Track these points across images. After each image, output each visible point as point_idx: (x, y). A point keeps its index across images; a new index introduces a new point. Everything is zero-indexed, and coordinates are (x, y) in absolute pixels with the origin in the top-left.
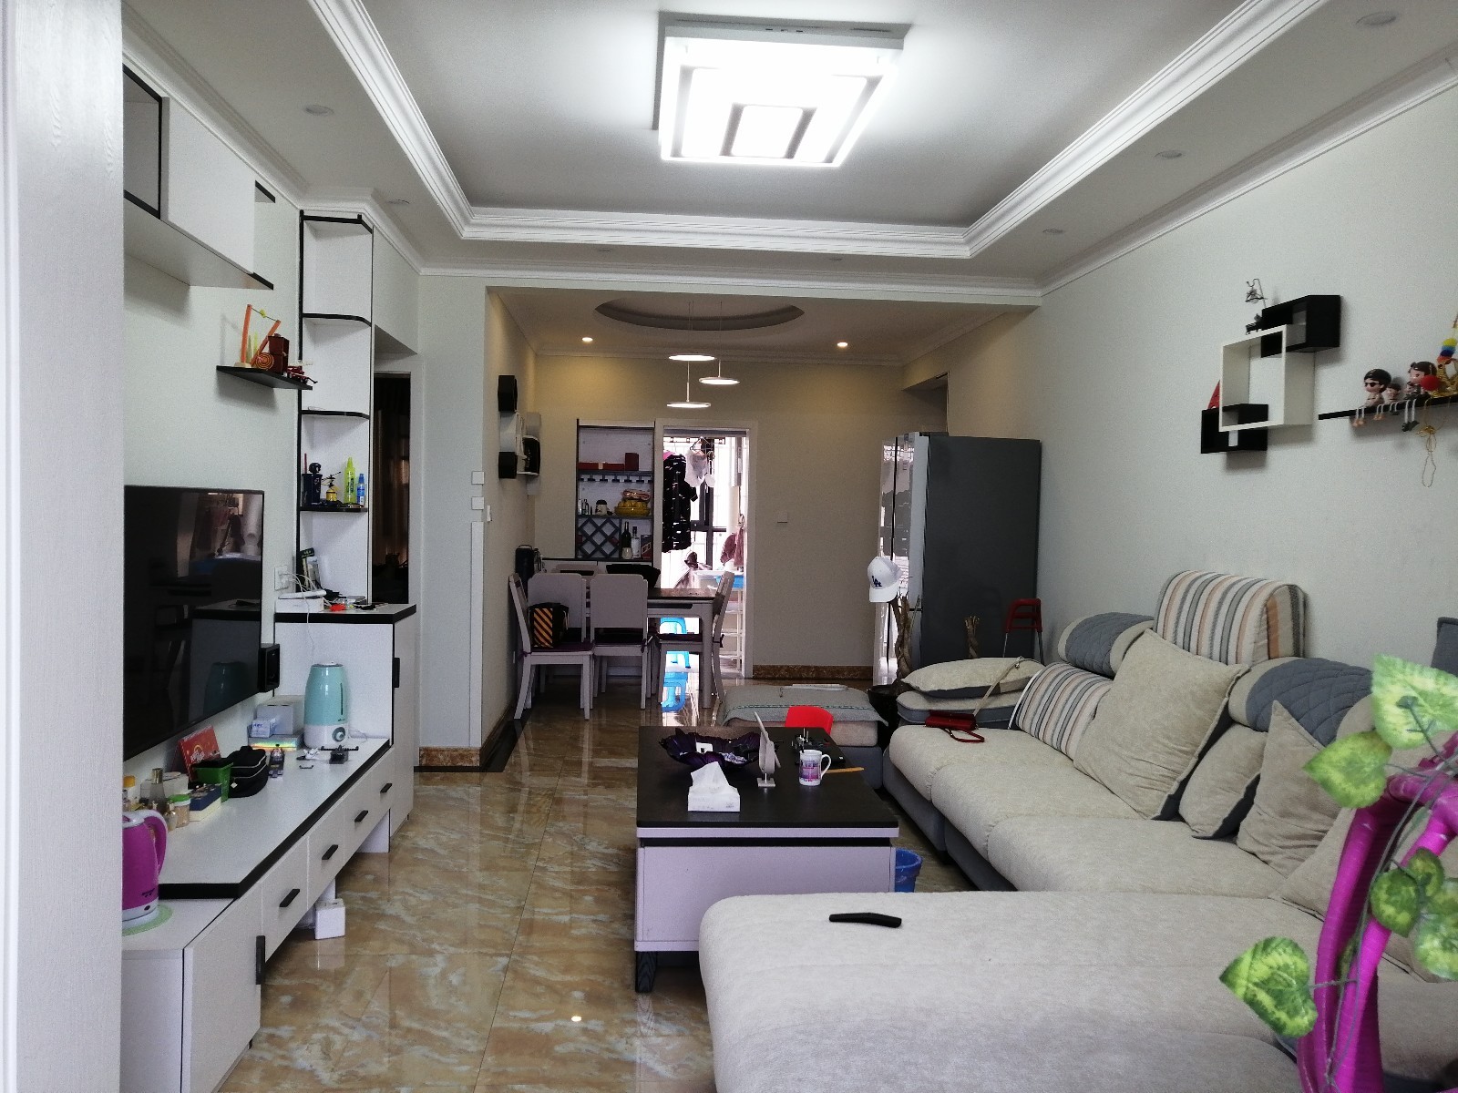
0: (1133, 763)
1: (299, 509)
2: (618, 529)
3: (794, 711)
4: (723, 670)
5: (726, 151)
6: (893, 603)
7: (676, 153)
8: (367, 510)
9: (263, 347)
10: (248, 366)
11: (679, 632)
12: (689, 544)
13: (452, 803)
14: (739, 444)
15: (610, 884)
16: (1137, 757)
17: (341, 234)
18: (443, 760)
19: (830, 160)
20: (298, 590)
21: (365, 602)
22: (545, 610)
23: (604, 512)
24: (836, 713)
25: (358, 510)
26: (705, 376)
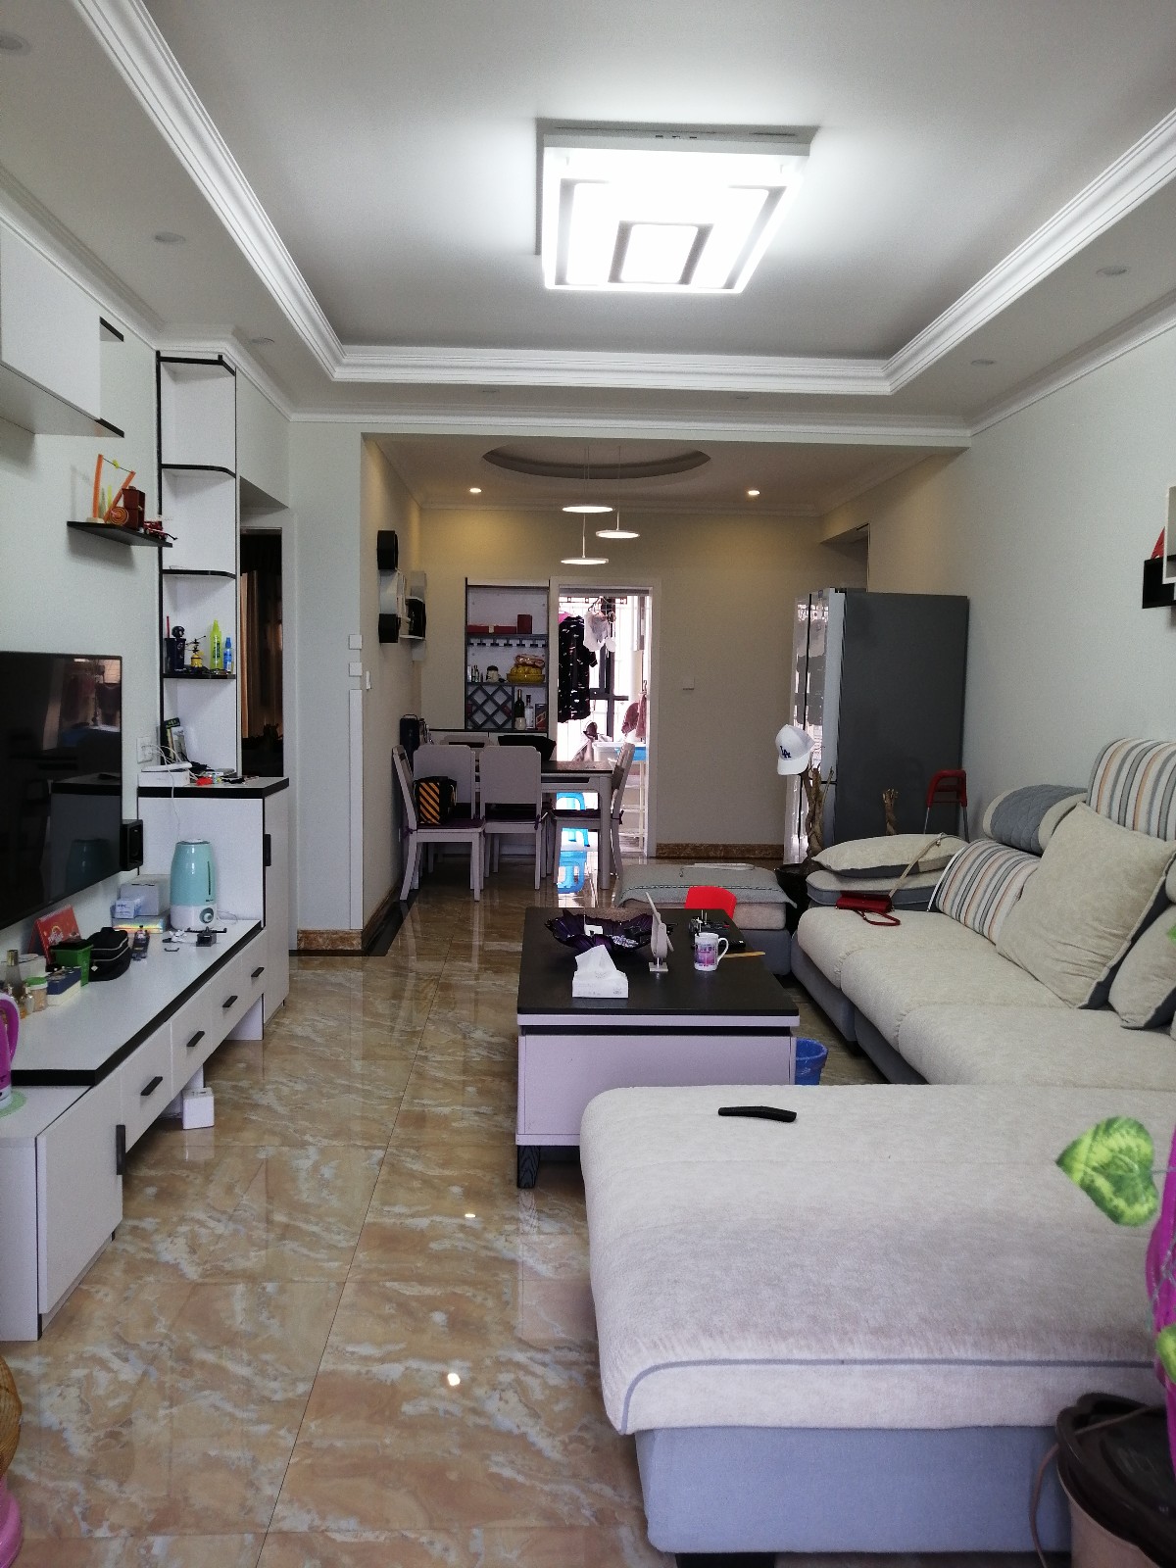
0: (1060, 947)
1: (162, 676)
2: (510, 698)
3: (695, 892)
4: (623, 848)
5: (615, 277)
6: (804, 776)
7: (560, 280)
8: (235, 677)
9: (117, 501)
10: (101, 521)
11: (578, 808)
12: (589, 714)
13: (329, 988)
14: (642, 603)
15: (494, 1075)
16: (1063, 941)
17: (199, 377)
18: (322, 944)
19: (730, 285)
20: (162, 763)
21: (235, 775)
22: (432, 784)
23: (496, 679)
24: (740, 894)
25: (224, 676)
26: (603, 529)
